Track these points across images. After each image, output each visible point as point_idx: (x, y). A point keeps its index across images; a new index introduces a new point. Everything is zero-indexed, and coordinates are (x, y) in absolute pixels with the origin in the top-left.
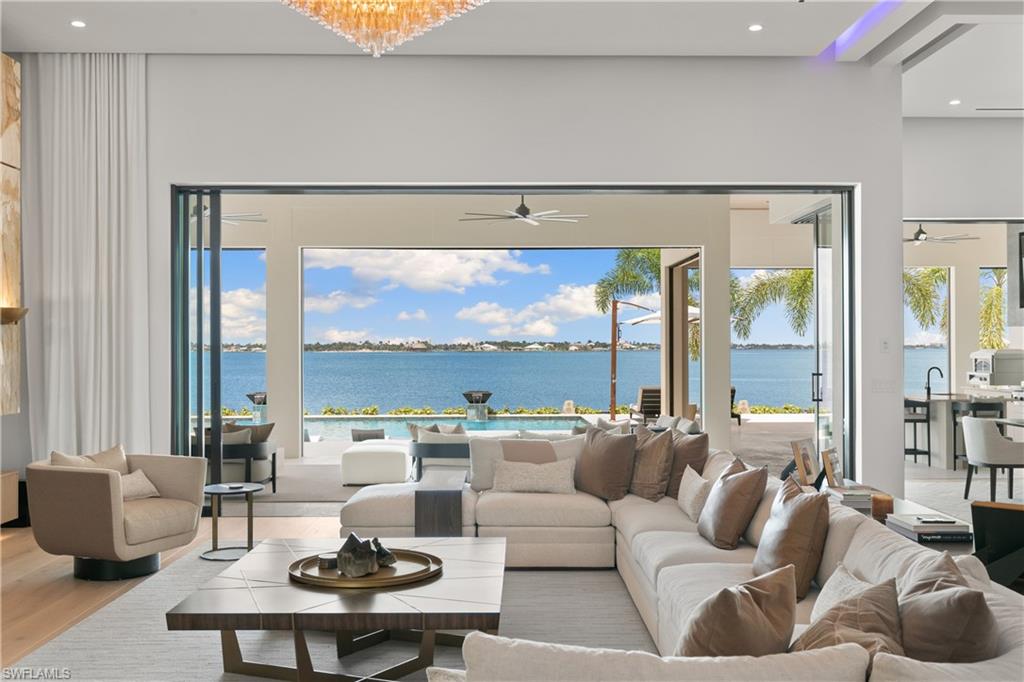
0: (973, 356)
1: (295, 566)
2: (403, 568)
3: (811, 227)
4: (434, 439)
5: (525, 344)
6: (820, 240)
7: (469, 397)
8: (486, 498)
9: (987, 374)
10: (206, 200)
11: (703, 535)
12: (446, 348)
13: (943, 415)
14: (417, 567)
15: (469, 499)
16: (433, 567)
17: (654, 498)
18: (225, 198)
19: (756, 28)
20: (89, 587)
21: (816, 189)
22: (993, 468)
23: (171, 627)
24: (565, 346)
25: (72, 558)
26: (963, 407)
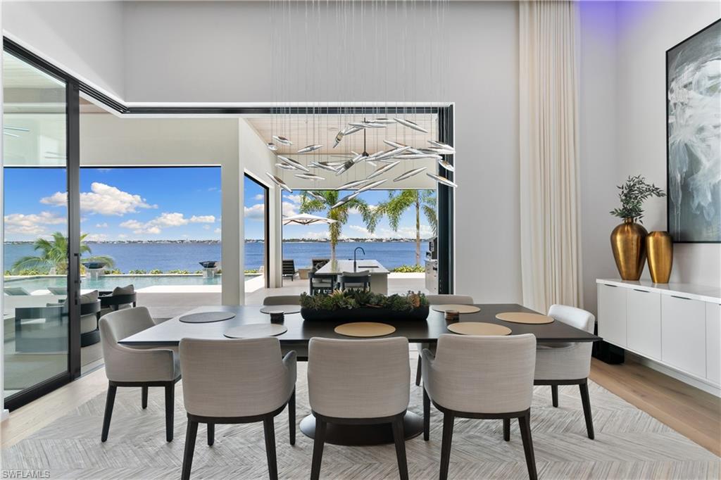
5: (365, 239)
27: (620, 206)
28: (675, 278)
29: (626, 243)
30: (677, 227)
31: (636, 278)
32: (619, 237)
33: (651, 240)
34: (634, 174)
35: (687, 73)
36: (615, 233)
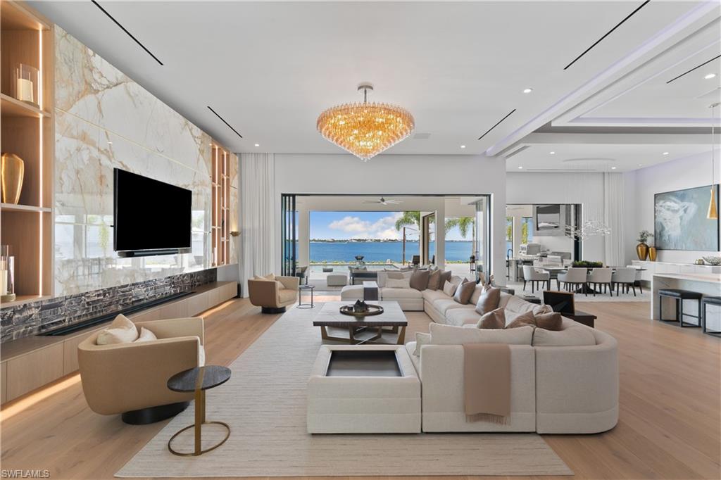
0: (521, 245)
1: (341, 308)
2: (371, 310)
3: (475, 206)
4: (357, 271)
6: (478, 209)
7: (357, 258)
8: (384, 290)
9: (525, 251)
10: (291, 198)
11: (456, 300)
12: (340, 241)
13: (513, 265)
14: (377, 310)
15: (379, 290)
16: (381, 310)
17: (435, 290)
18: (296, 197)
19: (463, 147)
20: (268, 316)
21: (476, 195)
22: (533, 281)
23: (314, 325)
24: (379, 241)
25: (261, 307)
26: (520, 262)
27: (640, 238)
28: (657, 260)
29: (641, 249)
30: (658, 245)
31: (645, 260)
32: (639, 248)
33: (650, 249)
34: (645, 230)
35: (661, 203)
36: (638, 246)
